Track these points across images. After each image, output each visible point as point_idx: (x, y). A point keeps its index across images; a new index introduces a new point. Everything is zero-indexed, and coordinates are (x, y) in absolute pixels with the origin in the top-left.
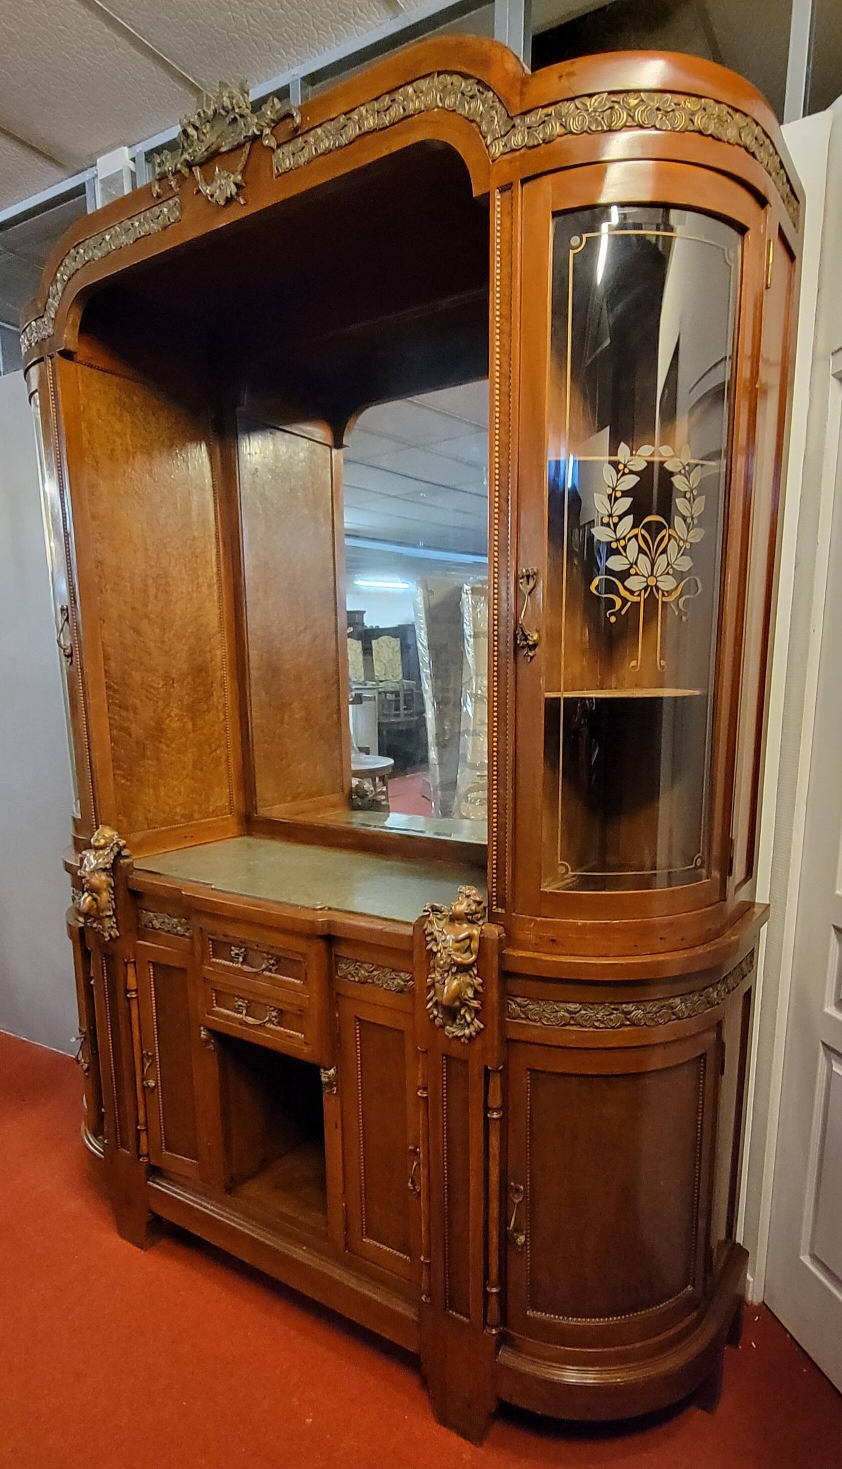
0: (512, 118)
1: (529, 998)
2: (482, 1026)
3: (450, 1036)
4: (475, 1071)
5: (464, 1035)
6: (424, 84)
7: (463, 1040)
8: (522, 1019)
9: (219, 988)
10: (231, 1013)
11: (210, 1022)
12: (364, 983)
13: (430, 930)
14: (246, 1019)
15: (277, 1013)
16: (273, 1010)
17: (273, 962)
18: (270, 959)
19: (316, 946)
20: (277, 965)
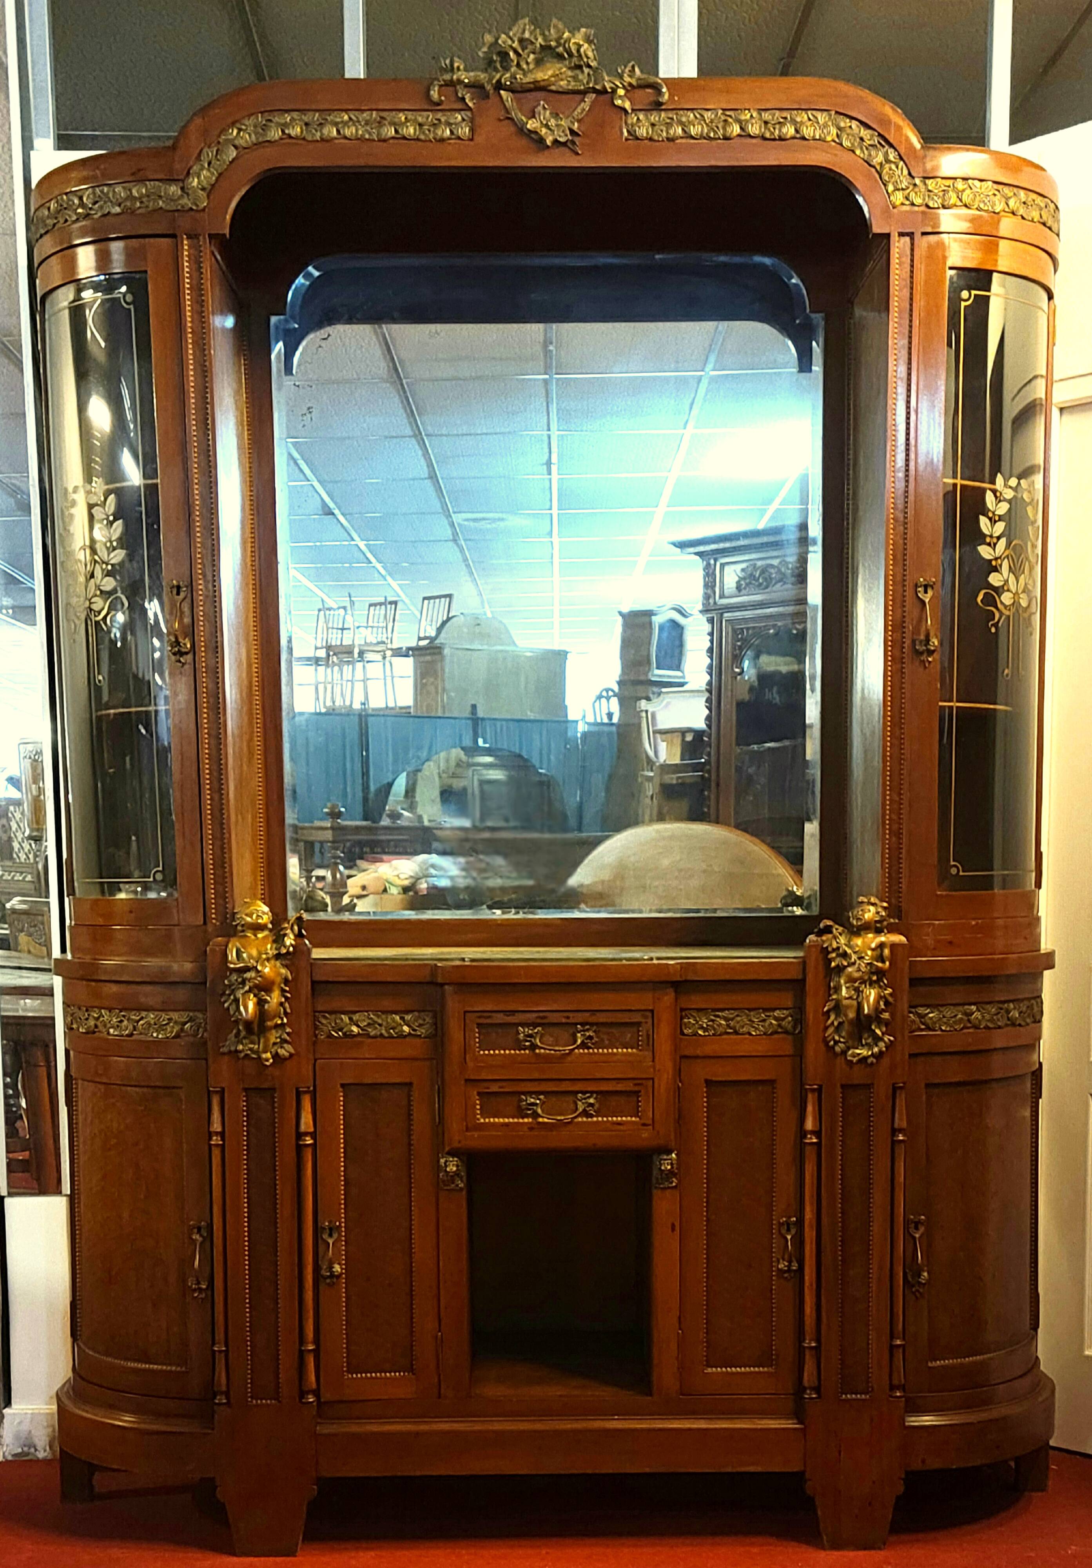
0: (913, 178)
2: (892, 1038)
3: (855, 1060)
4: (882, 1090)
5: (872, 1054)
6: (820, 117)
7: (869, 1061)
8: (922, 1030)
9: (495, 1088)
10: (511, 1120)
11: (475, 1141)
12: (720, 1035)
13: (835, 945)
14: (541, 1120)
15: (595, 1099)
16: (589, 1097)
17: (591, 1033)
18: (588, 1030)
19: (668, 997)
20: (597, 1037)
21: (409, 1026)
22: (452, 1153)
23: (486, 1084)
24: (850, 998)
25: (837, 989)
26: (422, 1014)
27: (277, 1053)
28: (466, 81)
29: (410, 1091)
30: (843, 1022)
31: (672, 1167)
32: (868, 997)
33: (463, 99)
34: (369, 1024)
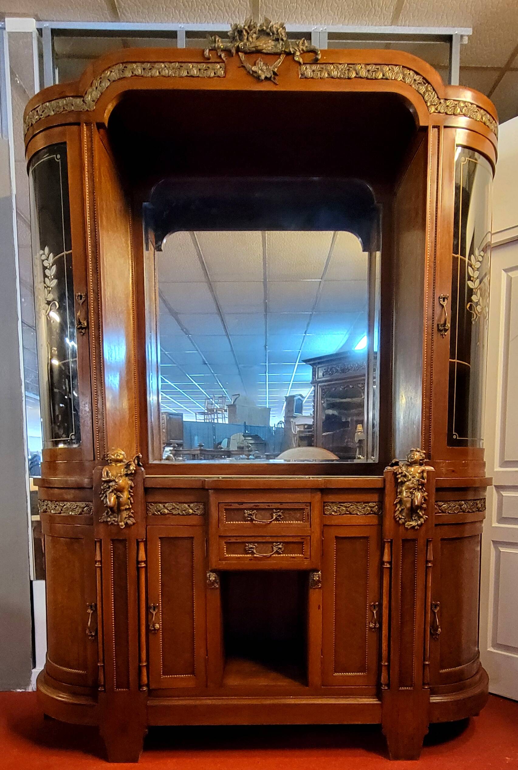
0: (440, 99)
1: (443, 501)
2: (427, 517)
3: (409, 527)
4: (421, 543)
5: (417, 525)
7: (416, 528)
9: (233, 540)
10: (241, 555)
11: (223, 565)
12: (343, 515)
13: (400, 471)
14: (255, 555)
15: (282, 545)
16: (279, 545)
17: (280, 514)
18: (279, 512)
19: (318, 496)
20: (283, 515)
21: (192, 509)
22: (213, 571)
23: (229, 538)
24: (408, 497)
25: (401, 492)
26: (198, 503)
27: (127, 523)
28: (222, 47)
29: (192, 541)
30: (404, 509)
31: (319, 579)
32: (417, 497)
33: (220, 56)
34: (173, 509)
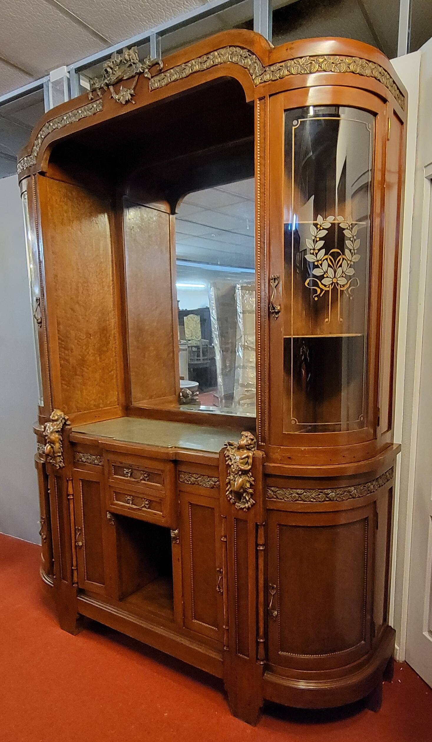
0: (264, 67)
1: (277, 487)
2: (254, 502)
3: (238, 508)
4: (251, 526)
5: (245, 507)
6: (223, 51)
7: (244, 510)
8: (275, 498)
9: (118, 491)
10: (123, 504)
11: (115, 509)
12: (193, 484)
14: (131, 506)
15: (148, 502)
18: (145, 474)
19: (170, 466)
20: (148, 477)
22: (109, 511)
32: (238, 481)
34: (87, 458)
